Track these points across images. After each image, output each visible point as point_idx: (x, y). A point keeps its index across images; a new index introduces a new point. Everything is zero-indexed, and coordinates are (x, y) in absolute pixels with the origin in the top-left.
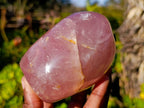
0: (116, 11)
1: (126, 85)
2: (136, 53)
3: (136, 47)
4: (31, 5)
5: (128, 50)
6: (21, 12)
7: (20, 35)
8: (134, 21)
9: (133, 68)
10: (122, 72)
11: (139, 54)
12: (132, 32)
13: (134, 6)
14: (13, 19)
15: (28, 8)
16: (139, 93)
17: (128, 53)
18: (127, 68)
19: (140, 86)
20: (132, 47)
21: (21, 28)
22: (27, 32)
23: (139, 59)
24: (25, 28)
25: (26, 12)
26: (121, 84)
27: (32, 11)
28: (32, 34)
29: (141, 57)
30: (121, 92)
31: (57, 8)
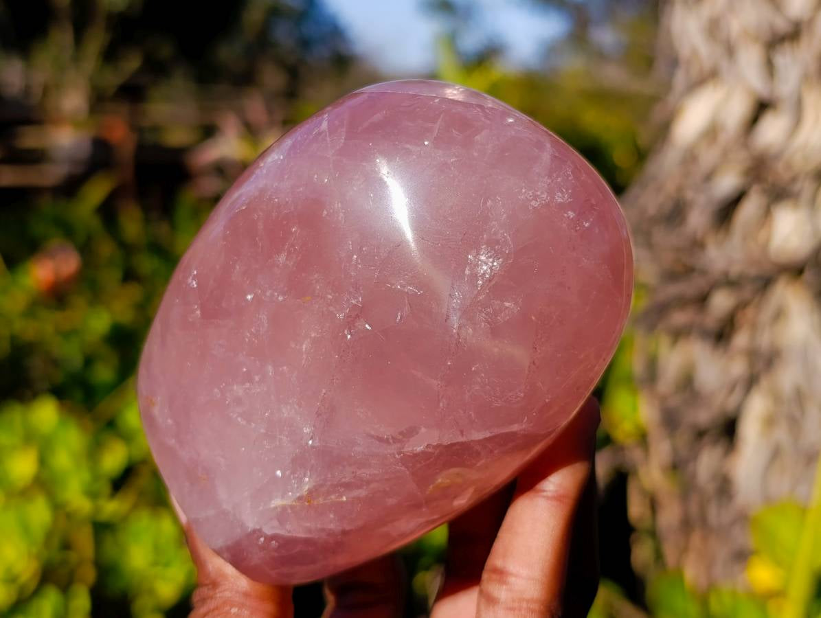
0: (603, 97)
1: (669, 516)
2: (722, 335)
3: (721, 302)
4: (132, 63)
5: (680, 318)
6: (73, 100)
7: (67, 230)
8: (708, 157)
9: (703, 416)
10: (643, 439)
11: (741, 340)
12: (697, 220)
13: (709, 77)
14: (29, 139)
15: (113, 79)
16: (742, 557)
17: (678, 335)
18: (670, 421)
19: (743, 519)
20: (702, 300)
21: (71, 187)
22: (108, 211)
23: (738, 368)
24: (96, 192)
25: (98, 101)
26: (636, 509)
27: (132, 93)
28: (132, 224)
29: (752, 354)
30: (641, 554)
31: (273, 78)
